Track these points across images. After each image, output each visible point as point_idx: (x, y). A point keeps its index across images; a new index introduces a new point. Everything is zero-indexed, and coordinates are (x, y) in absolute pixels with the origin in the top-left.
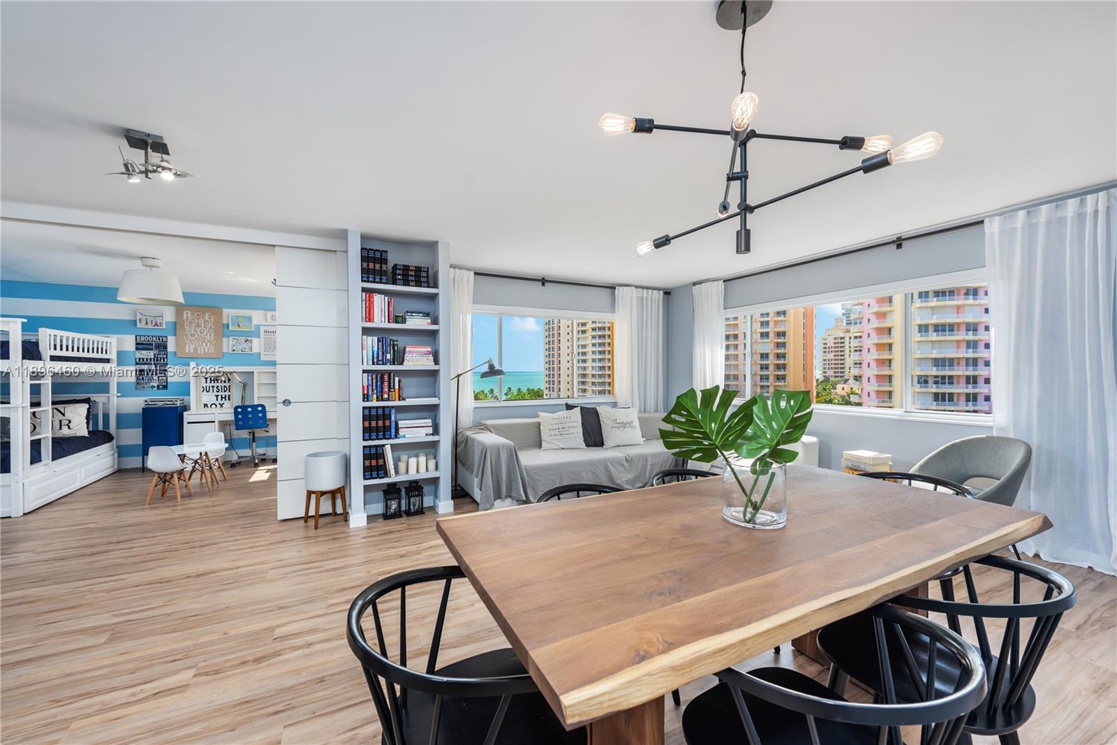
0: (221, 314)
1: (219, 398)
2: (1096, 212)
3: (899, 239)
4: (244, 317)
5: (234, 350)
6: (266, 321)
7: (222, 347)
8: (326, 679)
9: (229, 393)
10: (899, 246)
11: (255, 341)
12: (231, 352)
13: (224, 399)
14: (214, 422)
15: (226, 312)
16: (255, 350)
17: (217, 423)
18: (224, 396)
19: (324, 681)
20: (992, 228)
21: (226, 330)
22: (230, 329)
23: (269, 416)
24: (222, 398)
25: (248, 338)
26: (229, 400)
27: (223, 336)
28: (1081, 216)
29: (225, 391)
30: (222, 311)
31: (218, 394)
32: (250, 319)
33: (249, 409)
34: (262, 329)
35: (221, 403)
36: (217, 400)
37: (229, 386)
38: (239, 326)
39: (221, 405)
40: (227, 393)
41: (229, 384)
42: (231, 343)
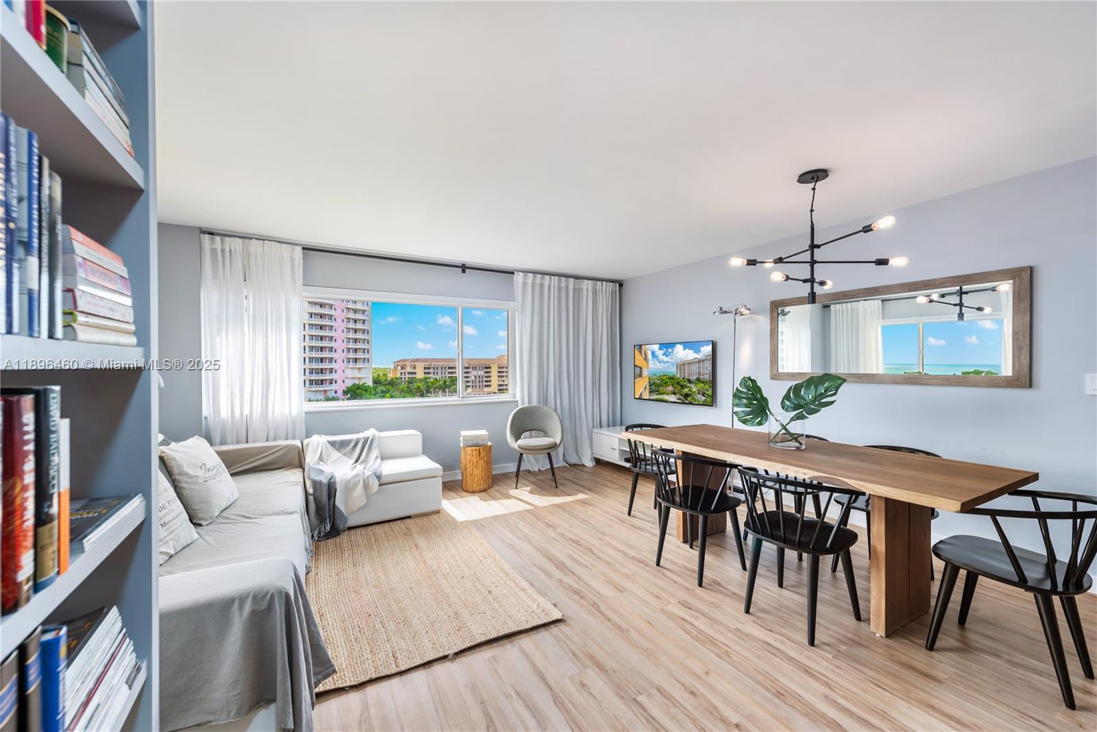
3: (463, 265)
8: (775, 692)
19: (778, 692)
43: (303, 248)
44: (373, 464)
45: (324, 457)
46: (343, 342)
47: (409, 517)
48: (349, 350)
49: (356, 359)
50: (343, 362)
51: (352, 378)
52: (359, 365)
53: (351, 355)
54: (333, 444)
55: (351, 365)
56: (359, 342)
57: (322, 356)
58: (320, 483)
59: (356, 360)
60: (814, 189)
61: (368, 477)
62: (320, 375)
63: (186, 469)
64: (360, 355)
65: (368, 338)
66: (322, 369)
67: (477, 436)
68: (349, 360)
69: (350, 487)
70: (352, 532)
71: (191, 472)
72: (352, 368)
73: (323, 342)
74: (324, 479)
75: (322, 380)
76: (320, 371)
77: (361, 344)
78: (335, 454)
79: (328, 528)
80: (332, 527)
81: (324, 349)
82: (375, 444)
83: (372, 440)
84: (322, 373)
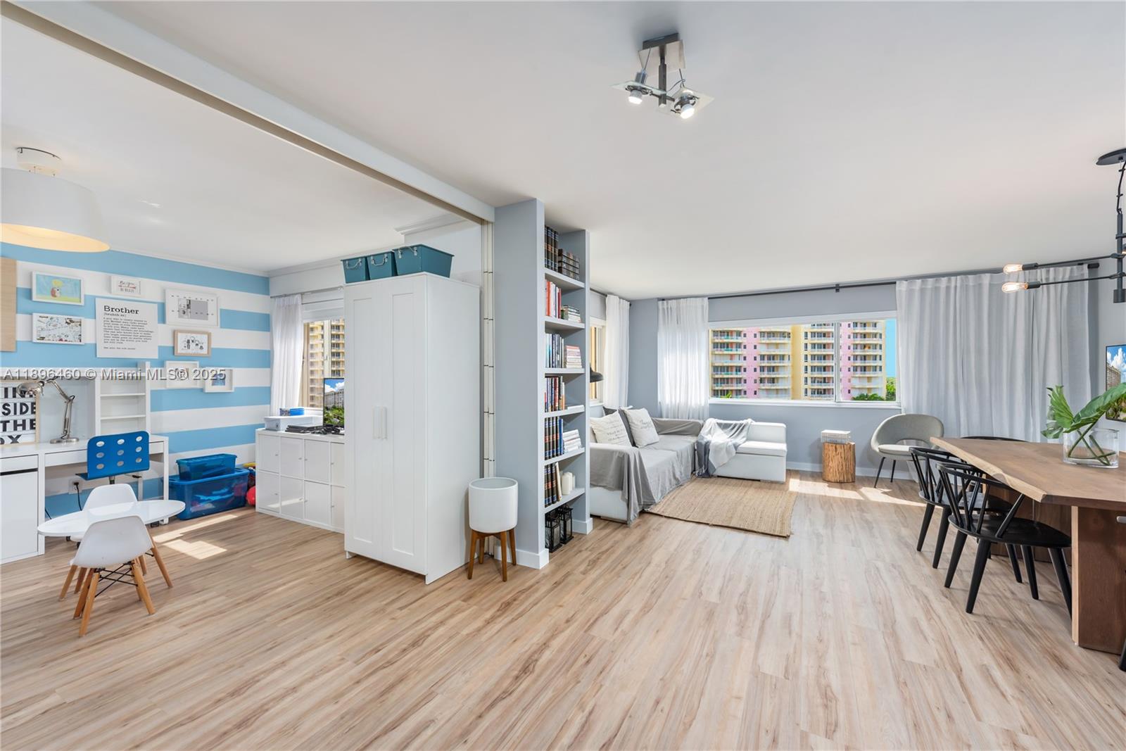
0: (15, 270)
1: (10, 426)
2: (956, 287)
3: (837, 285)
4: (65, 281)
5: (43, 338)
6: (110, 291)
7: (14, 330)
9: (32, 417)
10: (837, 290)
11: (88, 323)
12: (35, 340)
13: (20, 428)
14: (35, 470)
15: (23, 266)
16: (88, 339)
17: (42, 472)
18: (20, 422)
20: (902, 287)
21: (23, 302)
22: (35, 298)
23: (153, 450)
24: (16, 425)
25: (74, 318)
26: (32, 427)
27: (17, 312)
28: (948, 288)
29: (22, 413)
30: (15, 264)
31: (6, 418)
32: (77, 284)
33: (121, 441)
34: (100, 305)
35: (14, 434)
36: (5, 429)
37: (33, 404)
38: (53, 294)
39: (14, 440)
40: (28, 416)
41: (32, 400)
42: (35, 323)
43: (709, 298)
44: (740, 440)
45: (712, 431)
46: (849, 348)
47: (759, 481)
48: (856, 357)
49: (865, 367)
50: (849, 371)
51: (859, 388)
52: (868, 374)
53: (859, 363)
54: (720, 425)
55: (859, 374)
56: (869, 348)
57: (825, 365)
58: (701, 443)
59: (864, 369)
60: (1122, 170)
61: (729, 446)
62: (823, 384)
63: (634, 421)
64: (869, 363)
65: (880, 342)
66: (825, 378)
67: (835, 435)
68: (855, 369)
69: (719, 449)
70: (719, 479)
71: (636, 423)
72: (860, 377)
73: (826, 350)
74: (703, 442)
75: (825, 390)
76: (823, 380)
77: (871, 350)
78: (719, 431)
79: (704, 471)
80: (707, 471)
81: (827, 358)
82: (746, 429)
83: (745, 426)
84: (825, 382)
